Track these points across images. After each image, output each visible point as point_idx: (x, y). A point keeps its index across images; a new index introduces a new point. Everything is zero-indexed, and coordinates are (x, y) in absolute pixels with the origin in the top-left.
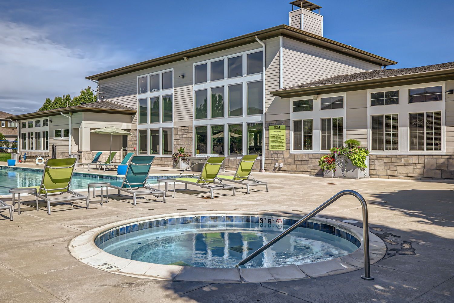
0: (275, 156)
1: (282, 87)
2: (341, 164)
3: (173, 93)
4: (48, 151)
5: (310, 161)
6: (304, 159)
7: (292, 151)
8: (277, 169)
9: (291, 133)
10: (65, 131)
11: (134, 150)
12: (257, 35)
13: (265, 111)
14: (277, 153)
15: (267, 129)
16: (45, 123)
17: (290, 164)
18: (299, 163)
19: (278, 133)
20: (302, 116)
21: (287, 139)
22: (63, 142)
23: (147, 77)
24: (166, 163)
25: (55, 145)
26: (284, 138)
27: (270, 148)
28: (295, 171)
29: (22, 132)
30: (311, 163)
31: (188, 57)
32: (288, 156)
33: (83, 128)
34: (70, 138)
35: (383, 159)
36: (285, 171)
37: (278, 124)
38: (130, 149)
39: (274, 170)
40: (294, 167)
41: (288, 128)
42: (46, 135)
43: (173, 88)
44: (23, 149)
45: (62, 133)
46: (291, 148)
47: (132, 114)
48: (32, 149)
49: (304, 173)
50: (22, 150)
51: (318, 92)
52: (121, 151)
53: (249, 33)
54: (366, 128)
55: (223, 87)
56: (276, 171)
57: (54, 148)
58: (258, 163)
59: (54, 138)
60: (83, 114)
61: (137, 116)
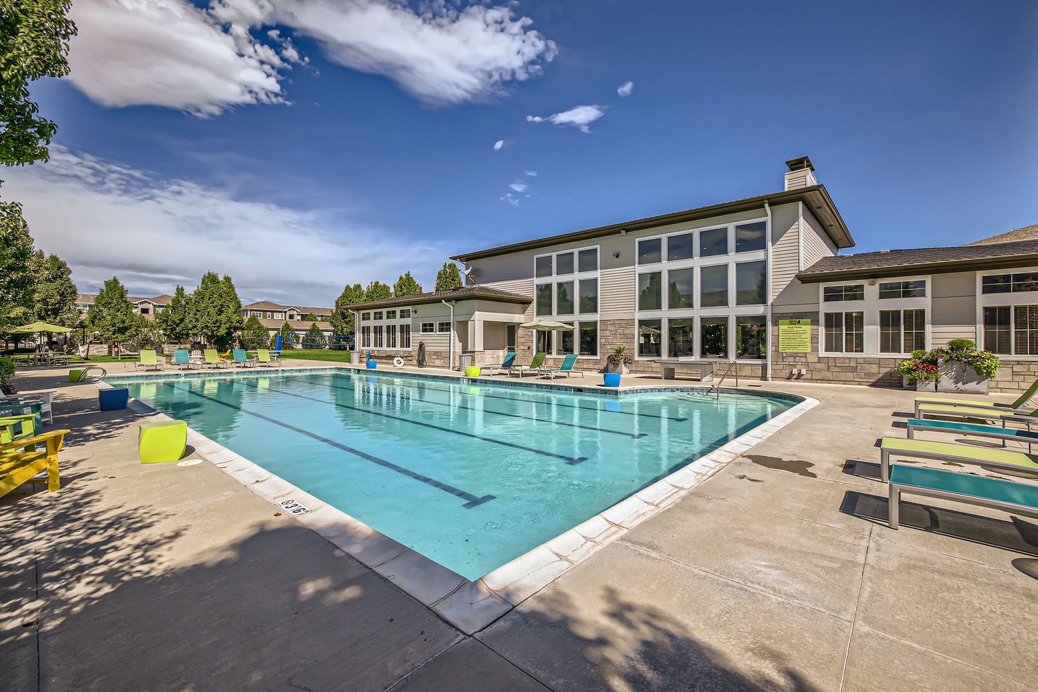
0: (791, 359)
1: (802, 269)
2: (953, 373)
3: (599, 276)
4: (410, 349)
5: (859, 368)
6: (848, 365)
7: (822, 353)
8: (795, 377)
9: (822, 331)
10: (442, 324)
11: (529, 348)
12: (768, 199)
13: (771, 298)
14: (794, 356)
15: (775, 323)
16: (404, 314)
17: (819, 371)
18: (836, 369)
19: (796, 329)
20: (842, 307)
21: (814, 338)
22: (437, 338)
23: (551, 256)
24: (585, 366)
25: (423, 342)
26: (808, 336)
27: (780, 348)
28: (829, 381)
29: (362, 326)
30: (861, 369)
31: (627, 231)
32: (816, 360)
33: (476, 321)
34: (453, 333)
35: (1011, 366)
36: (811, 380)
37: (796, 318)
38: (522, 347)
39: (789, 379)
40: (828, 375)
41: (815, 322)
42: (405, 329)
43: (599, 270)
44: (364, 346)
45: (436, 327)
46: (822, 349)
47: (525, 302)
48: (381, 345)
49: (846, 382)
50: (362, 348)
51: (873, 275)
52: (506, 349)
53: (742, 199)
54: (974, 323)
55: (692, 269)
56: (792, 380)
57: (421, 345)
58: (759, 369)
59: (421, 333)
60: (476, 302)
61: (534, 306)
